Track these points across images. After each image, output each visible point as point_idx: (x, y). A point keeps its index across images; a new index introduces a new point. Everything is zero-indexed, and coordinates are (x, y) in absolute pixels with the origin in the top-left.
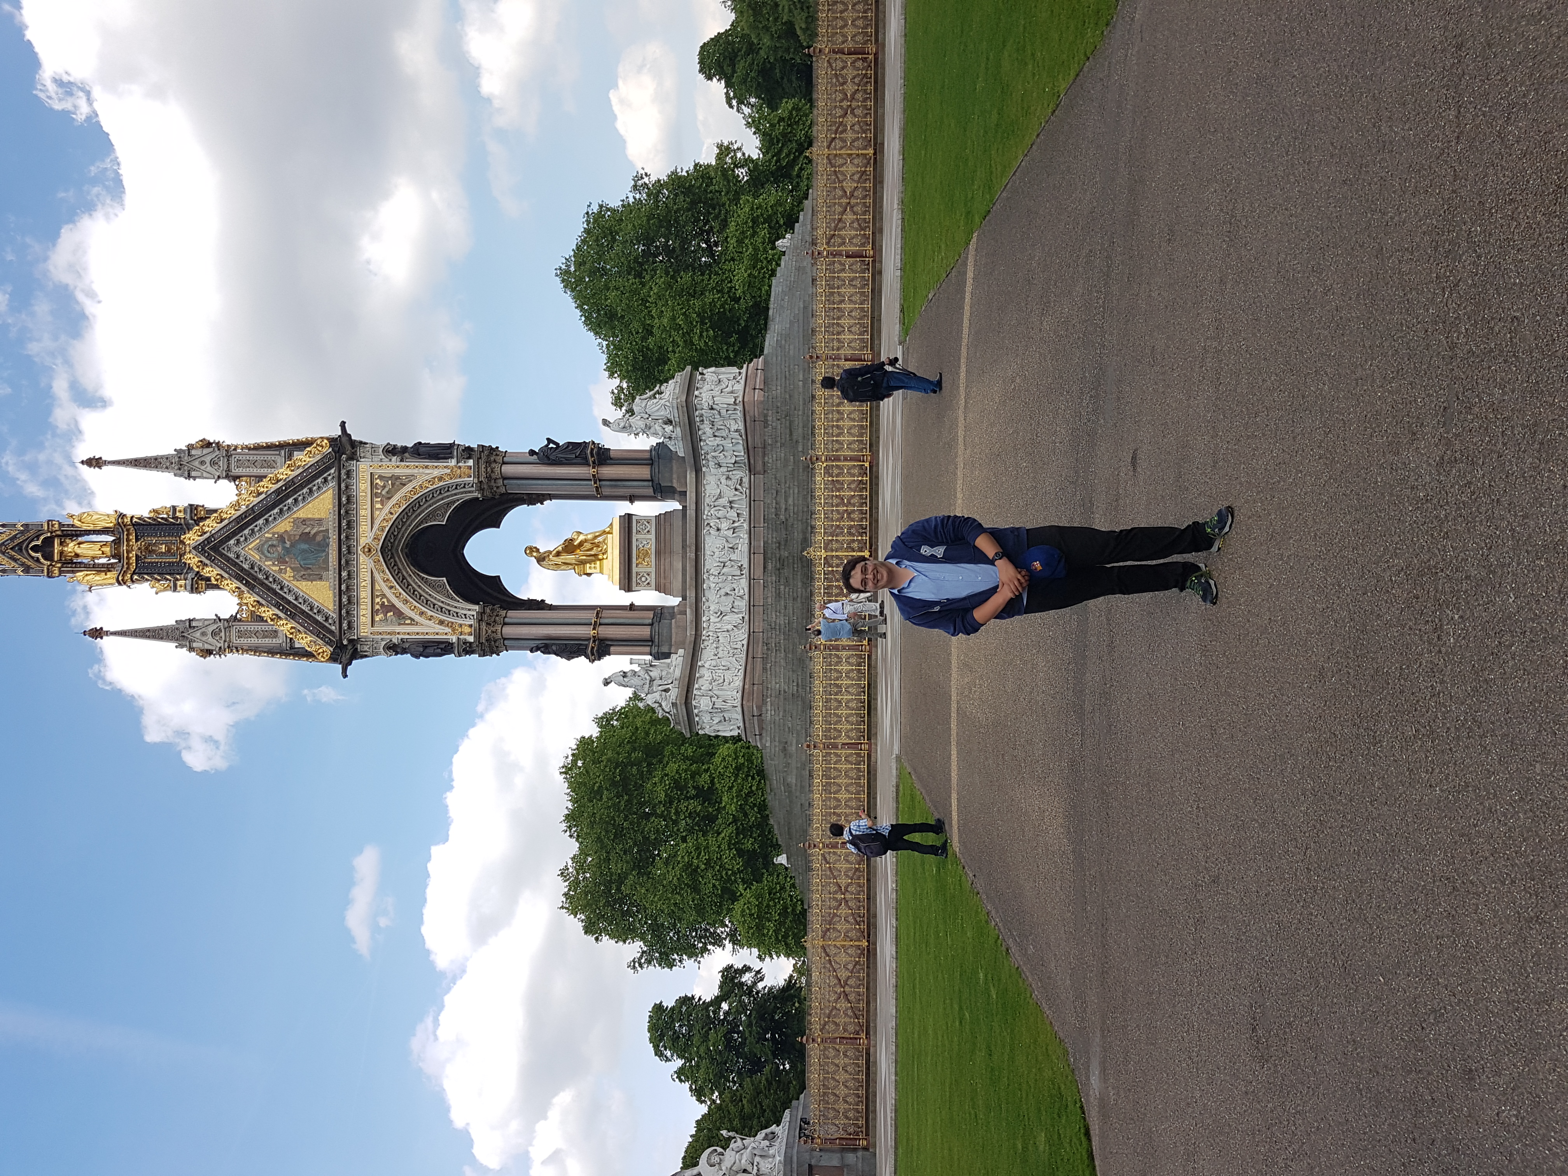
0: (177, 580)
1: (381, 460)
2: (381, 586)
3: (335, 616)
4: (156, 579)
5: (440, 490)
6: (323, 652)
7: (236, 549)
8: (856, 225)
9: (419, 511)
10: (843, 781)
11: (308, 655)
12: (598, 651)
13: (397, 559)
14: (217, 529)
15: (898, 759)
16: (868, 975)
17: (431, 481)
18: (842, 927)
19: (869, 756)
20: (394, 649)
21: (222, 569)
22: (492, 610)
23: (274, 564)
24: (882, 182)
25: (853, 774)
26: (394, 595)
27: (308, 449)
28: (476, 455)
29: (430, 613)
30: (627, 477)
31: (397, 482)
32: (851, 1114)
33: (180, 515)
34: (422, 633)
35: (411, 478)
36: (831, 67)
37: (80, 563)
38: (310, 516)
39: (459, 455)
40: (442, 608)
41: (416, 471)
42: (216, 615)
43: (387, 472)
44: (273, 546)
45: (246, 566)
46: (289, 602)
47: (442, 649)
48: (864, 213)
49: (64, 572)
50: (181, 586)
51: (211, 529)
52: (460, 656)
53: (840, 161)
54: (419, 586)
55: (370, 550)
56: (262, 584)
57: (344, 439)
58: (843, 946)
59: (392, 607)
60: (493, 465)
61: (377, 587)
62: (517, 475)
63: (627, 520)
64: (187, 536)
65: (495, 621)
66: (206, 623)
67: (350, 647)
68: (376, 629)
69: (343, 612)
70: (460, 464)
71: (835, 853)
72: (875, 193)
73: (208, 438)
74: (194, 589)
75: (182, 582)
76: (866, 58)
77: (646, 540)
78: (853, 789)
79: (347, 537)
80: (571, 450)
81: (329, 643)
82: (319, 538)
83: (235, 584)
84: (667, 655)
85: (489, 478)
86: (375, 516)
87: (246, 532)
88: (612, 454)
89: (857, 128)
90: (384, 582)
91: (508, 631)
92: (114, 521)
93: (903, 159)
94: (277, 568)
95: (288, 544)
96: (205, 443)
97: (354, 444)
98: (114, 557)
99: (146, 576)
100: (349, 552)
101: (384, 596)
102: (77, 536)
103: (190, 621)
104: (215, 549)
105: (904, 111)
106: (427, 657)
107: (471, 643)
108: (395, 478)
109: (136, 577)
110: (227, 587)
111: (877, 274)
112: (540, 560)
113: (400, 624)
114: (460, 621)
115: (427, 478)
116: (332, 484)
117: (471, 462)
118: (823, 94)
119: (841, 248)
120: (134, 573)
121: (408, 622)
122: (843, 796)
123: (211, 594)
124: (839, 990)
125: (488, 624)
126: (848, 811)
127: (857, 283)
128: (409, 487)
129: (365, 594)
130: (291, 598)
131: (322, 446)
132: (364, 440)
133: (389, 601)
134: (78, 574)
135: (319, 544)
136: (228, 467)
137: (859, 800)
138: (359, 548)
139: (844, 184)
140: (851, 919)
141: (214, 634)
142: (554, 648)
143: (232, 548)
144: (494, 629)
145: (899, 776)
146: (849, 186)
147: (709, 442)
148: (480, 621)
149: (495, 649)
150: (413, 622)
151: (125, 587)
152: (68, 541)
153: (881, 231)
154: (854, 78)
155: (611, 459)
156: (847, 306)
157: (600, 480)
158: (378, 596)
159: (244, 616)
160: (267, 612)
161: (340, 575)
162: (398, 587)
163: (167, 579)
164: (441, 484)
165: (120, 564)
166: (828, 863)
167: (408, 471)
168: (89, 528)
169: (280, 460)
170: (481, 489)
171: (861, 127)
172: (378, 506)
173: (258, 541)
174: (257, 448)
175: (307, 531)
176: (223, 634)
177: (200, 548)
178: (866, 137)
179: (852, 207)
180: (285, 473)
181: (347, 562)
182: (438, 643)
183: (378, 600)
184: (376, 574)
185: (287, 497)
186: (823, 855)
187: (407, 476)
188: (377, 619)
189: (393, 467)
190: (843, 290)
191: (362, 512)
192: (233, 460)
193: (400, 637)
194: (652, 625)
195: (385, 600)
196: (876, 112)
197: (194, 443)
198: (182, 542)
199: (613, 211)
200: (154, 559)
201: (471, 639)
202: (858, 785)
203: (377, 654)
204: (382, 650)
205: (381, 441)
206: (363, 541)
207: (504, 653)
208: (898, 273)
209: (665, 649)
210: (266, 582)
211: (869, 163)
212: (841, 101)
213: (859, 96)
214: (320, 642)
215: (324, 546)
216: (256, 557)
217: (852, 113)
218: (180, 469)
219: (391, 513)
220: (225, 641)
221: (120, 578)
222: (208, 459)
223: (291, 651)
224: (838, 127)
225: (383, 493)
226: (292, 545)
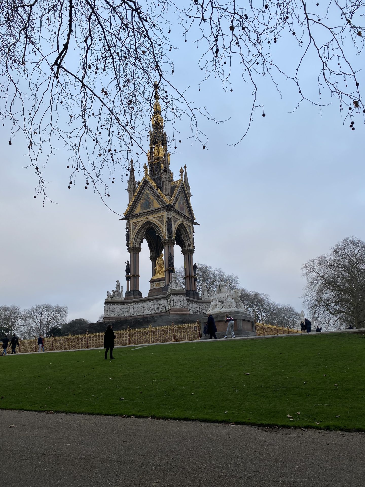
3: (133, 214)
14: (149, 183)
26: (139, 226)
29: (134, 236)
31: (162, 222)
35: (163, 225)
41: (164, 226)
43: (164, 219)
45: (143, 191)
55: (147, 219)
59: (136, 226)
61: (140, 222)
64: (148, 176)
65: (134, 251)
68: (131, 224)
69: (134, 216)
79: (150, 213)
81: (127, 214)
82: (149, 207)
86: (155, 218)
87: (150, 190)
90: (141, 224)
100: (147, 214)
101: (138, 224)
104: (146, 184)
114: (133, 243)
115: (163, 228)
116: (161, 207)
125: (133, 249)
128: (161, 225)
129: (138, 220)
138: (147, 216)
143: (146, 187)
148: (133, 247)
150: (133, 232)
161: (141, 213)
172: (157, 218)
177: (145, 180)
181: (144, 214)
183: (137, 223)
184: (142, 221)
185: (157, 197)
188: (134, 224)
191: (155, 215)
194: (134, 290)
198: (146, 176)
206: (149, 217)
210: (140, 197)
215: (148, 208)
219: (155, 222)
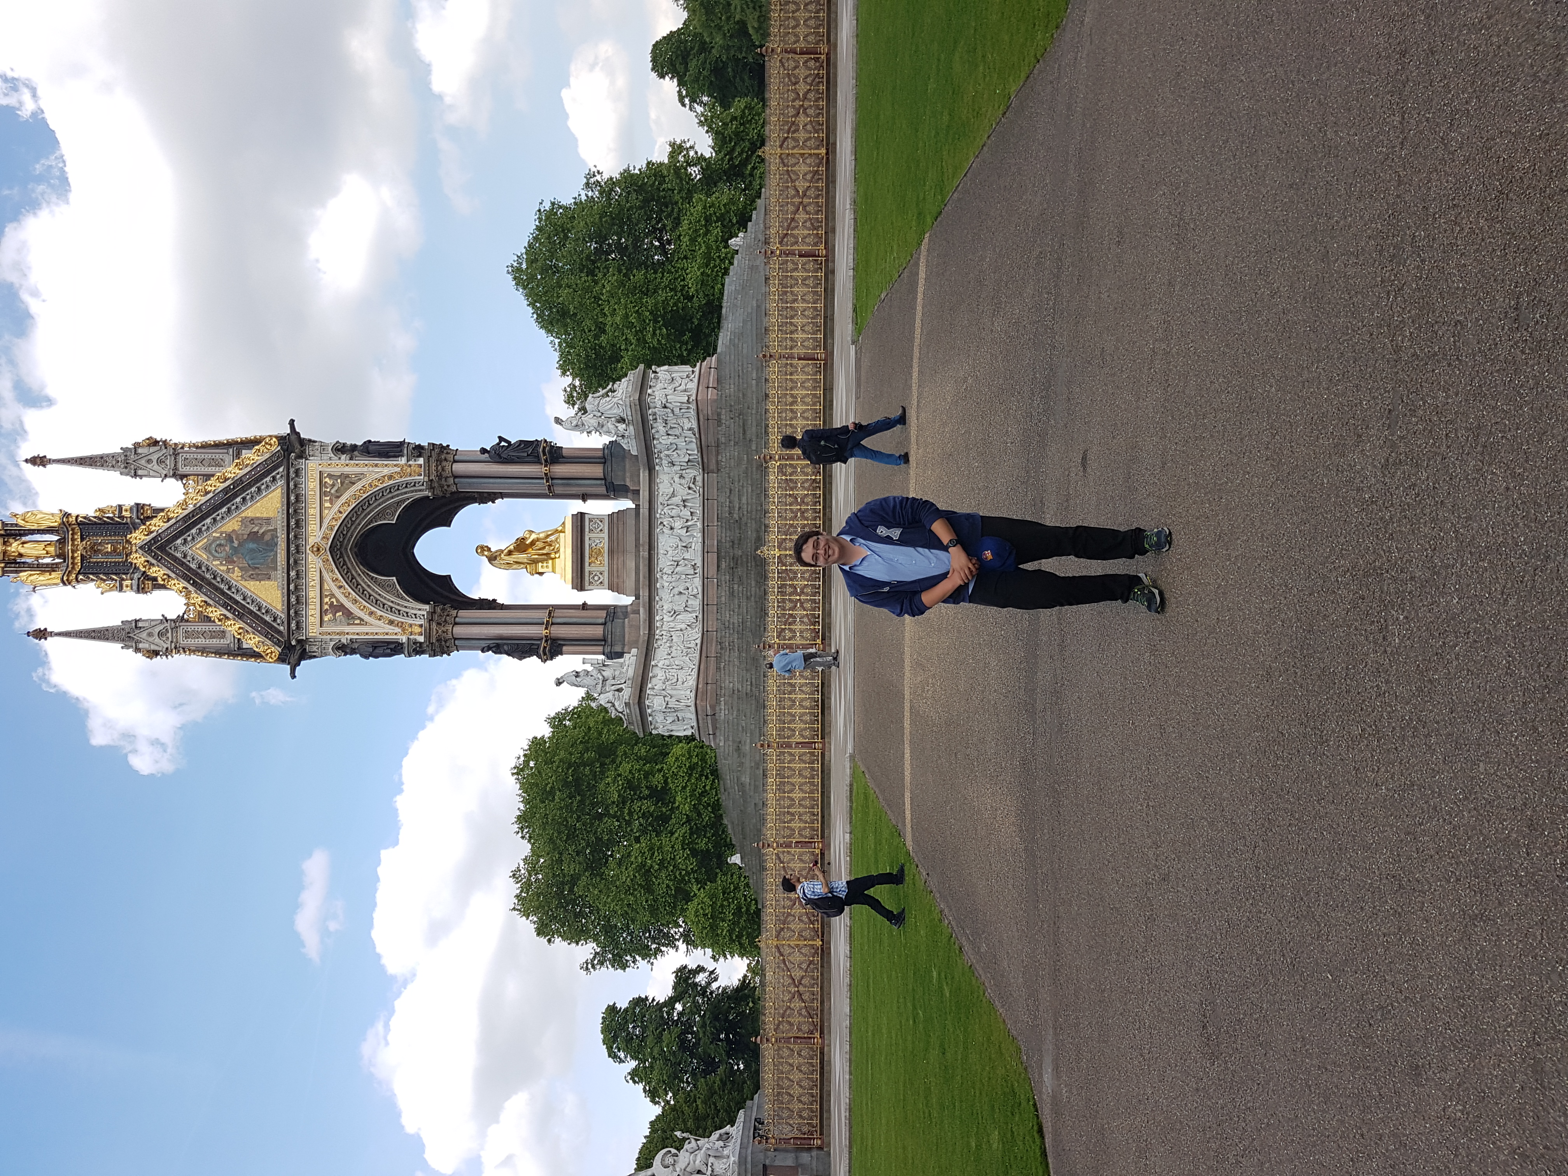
0: (123, 580)
1: (330, 459)
2: (330, 585)
3: (283, 616)
4: (102, 579)
5: (390, 489)
6: (272, 653)
7: (183, 548)
8: (808, 224)
9: (368, 510)
10: (796, 780)
11: (256, 656)
12: (550, 651)
13: (346, 559)
14: (164, 529)
15: (852, 757)
16: (822, 974)
17: (381, 480)
18: (796, 926)
19: (823, 754)
20: (343, 649)
21: (169, 569)
22: (443, 610)
23: (221, 564)
24: (834, 182)
25: (807, 773)
26: (343, 595)
27: (257, 447)
28: (426, 453)
29: (379, 613)
30: (580, 475)
31: (347, 480)
32: (805, 1114)
33: (126, 514)
34: (372, 633)
35: (360, 476)
36: (784, 66)
37: (23, 563)
38: (257, 515)
39: (410, 453)
40: (391, 608)
41: (365, 469)
42: (163, 616)
43: (337, 470)
44: (220, 545)
45: (193, 566)
46: (237, 602)
47: (391, 649)
48: (817, 213)
49: (7, 572)
50: (127, 586)
51: (157, 528)
52: (410, 656)
53: (792, 161)
54: (369, 586)
55: (318, 549)
56: (210, 584)
57: (293, 437)
58: (797, 946)
59: (341, 607)
60: (444, 463)
61: (326, 587)
62: (468, 474)
63: (580, 518)
64: (134, 535)
65: (445, 621)
66: (153, 623)
67: (298, 648)
68: (324, 629)
69: (292, 611)
70: (410, 463)
71: (788, 852)
72: (827, 193)
73: (154, 436)
74: (141, 589)
75: (128, 582)
76: (818, 58)
77: (598, 539)
78: (806, 788)
79: (296, 537)
80: (523, 449)
81: (278, 643)
82: (267, 537)
83: (183, 584)
84: (620, 655)
85: (440, 477)
86: (324, 515)
87: (194, 531)
88: (564, 453)
89: (809, 127)
90: (333, 581)
91: (459, 631)
92: (58, 520)
93: (856, 159)
94: (225, 568)
95: (236, 544)
96: (152, 441)
97: (303, 443)
98: (59, 556)
99: (91, 576)
100: (298, 552)
101: (332, 595)
102: (21, 535)
103: (136, 621)
104: (162, 548)
105: (856, 111)
106: (376, 657)
107: (421, 643)
108: (344, 477)
109: (81, 577)
110: (174, 587)
111: (830, 273)
112: (492, 559)
113: (349, 624)
114: (410, 621)
115: (376, 476)
116: (281, 483)
117: (421, 461)
118: (775, 94)
119: (793, 248)
120: (79, 573)
121: (357, 622)
122: (797, 795)
123: (157, 593)
124: (793, 989)
125: (439, 624)
126: (802, 810)
127: (810, 282)
128: (358, 486)
129: (313, 594)
130: (239, 598)
131: (271, 445)
132: (313, 439)
133: (338, 601)
134: (21, 574)
135: (267, 544)
136: (175, 465)
137: (813, 799)
138: (308, 548)
139: (797, 183)
140: (805, 918)
141: (160, 634)
142: (506, 647)
143: (179, 548)
144: (444, 629)
145: (853, 775)
146: (801, 185)
147: (662, 441)
148: (430, 621)
149: (446, 649)
150: (363, 622)
151: (69, 587)
152: (11, 540)
153: (834, 230)
154: (806, 77)
155: (563, 457)
156: (800, 305)
157: (552, 479)
158: (326, 596)
159: (191, 616)
160: (215, 612)
161: (288, 575)
162: (347, 586)
163: (113, 579)
164: (391, 482)
165: (65, 564)
166: (782, 862)
167: (358, 470)
168: (33, 528)
169: (228, 458)
170: (431, 488)
171: (813, 127)
172: (327, 505)
173: (206, 540)
174: (205, 446)
175: (255, 530)
176: (169, 635)
177: (147, 548)
178: (819, 137)
179: (804, 207)
180: (233, 471)
181: (296, 562)
182: (388, 643)
183: (326, 600)
184: (325, 573)
185: (235, 496)
186: (777, 855)
187: (356, 475)
188: (326, 619)
189: (343, 465)
190: (795, 289)
191: (311, 511)
192: (180, 459)
193: (349, 637)
194: (605, 624)
195: (334, 600)
196: (828, 112)
197: (140, 441)
198: (128, 542)
199: (565, 208)
200: (99, 558)
201: (421, 639)
202: (812, 784)
203: (326, 655)
204: (330, 650)
205: (331, 440)
206: (312, 541)
207: (455, 653)
208: (851, 273)
209: (618, 649)
210: (213, 581)
211: (821, 163)
212: (793, 101)
213: (811, 96)
214: (268, 642)
215: (272, 545)
216: (203, 556)
217: (805, 112)
218: (126, 468)
219: (341, 512)
220: (172, 642)
221: (65, 578)
222: (154, 458)
223: (240, 652)
224: (791, 127)
225: (332, 491)
226: (240, 545)
